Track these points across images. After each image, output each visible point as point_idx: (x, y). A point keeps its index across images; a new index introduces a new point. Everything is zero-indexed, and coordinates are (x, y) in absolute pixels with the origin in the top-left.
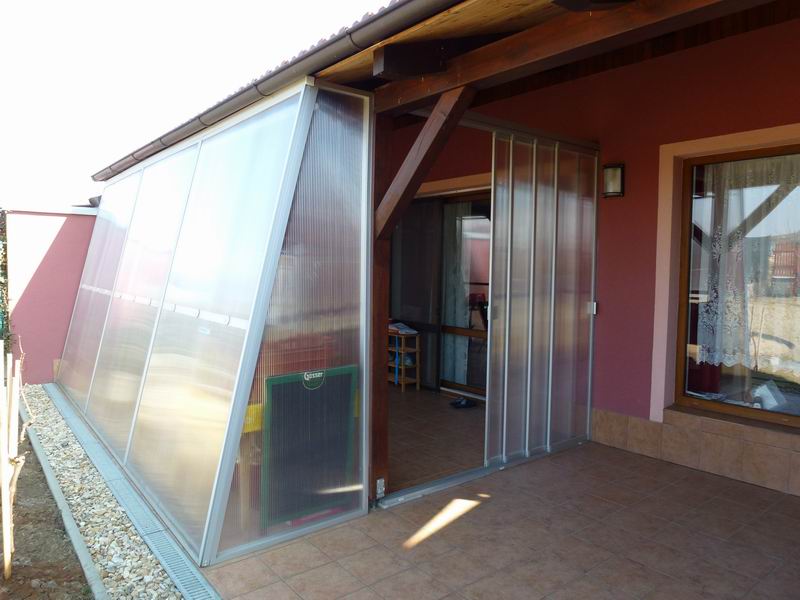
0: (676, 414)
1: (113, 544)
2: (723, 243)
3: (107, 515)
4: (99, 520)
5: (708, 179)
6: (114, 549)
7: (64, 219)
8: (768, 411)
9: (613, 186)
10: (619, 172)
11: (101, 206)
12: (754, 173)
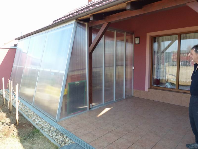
0: (150, 89)
1: (36, 119)
2: (160, 54)
3: (32, 114)
4: (31, 115)
5: (157, 40)
6: (36, 120)
8: (169, 88)
9: (137, 42)
10: (138, 38)
12: (166, 39)
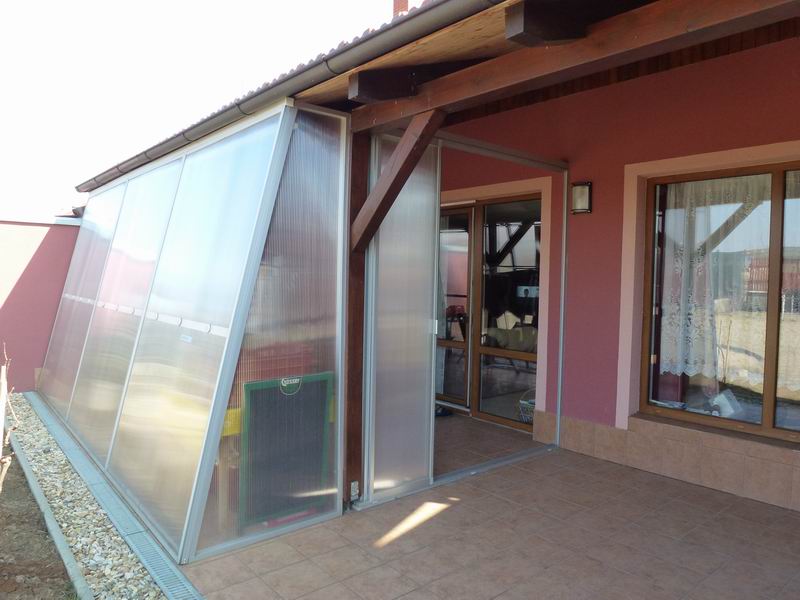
1: (95, 544)
2: (685, 258)
3: (88, 517)
4: (81, 522)
5: (671, 198)
6: (96, 549)
7: (47, 229)
8: (726, 419)
9: (581, 203)
10: (587, 189)
11: (86, 217)
